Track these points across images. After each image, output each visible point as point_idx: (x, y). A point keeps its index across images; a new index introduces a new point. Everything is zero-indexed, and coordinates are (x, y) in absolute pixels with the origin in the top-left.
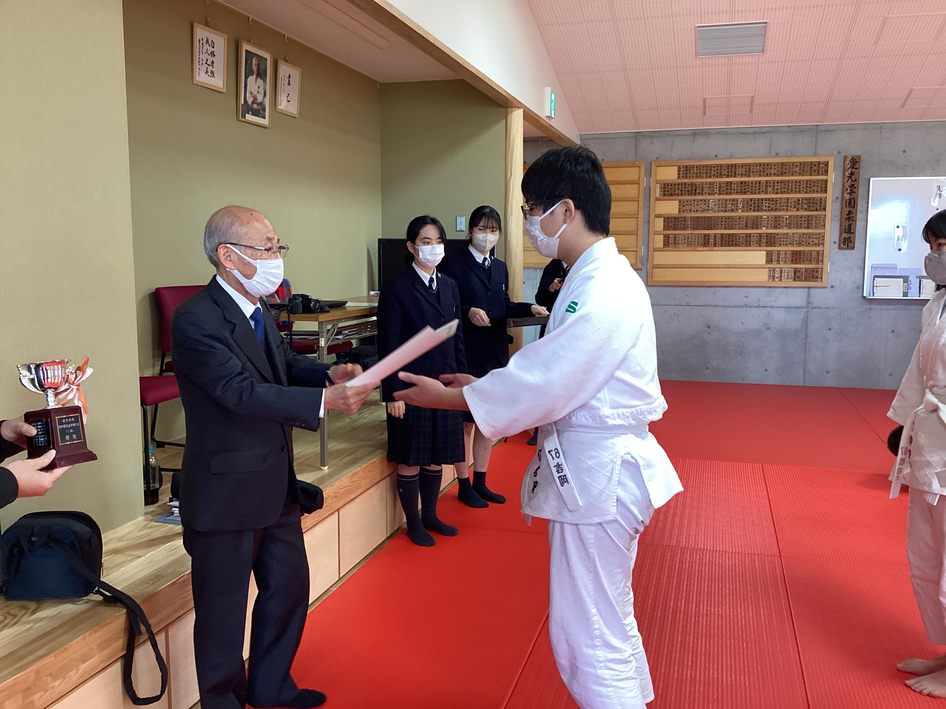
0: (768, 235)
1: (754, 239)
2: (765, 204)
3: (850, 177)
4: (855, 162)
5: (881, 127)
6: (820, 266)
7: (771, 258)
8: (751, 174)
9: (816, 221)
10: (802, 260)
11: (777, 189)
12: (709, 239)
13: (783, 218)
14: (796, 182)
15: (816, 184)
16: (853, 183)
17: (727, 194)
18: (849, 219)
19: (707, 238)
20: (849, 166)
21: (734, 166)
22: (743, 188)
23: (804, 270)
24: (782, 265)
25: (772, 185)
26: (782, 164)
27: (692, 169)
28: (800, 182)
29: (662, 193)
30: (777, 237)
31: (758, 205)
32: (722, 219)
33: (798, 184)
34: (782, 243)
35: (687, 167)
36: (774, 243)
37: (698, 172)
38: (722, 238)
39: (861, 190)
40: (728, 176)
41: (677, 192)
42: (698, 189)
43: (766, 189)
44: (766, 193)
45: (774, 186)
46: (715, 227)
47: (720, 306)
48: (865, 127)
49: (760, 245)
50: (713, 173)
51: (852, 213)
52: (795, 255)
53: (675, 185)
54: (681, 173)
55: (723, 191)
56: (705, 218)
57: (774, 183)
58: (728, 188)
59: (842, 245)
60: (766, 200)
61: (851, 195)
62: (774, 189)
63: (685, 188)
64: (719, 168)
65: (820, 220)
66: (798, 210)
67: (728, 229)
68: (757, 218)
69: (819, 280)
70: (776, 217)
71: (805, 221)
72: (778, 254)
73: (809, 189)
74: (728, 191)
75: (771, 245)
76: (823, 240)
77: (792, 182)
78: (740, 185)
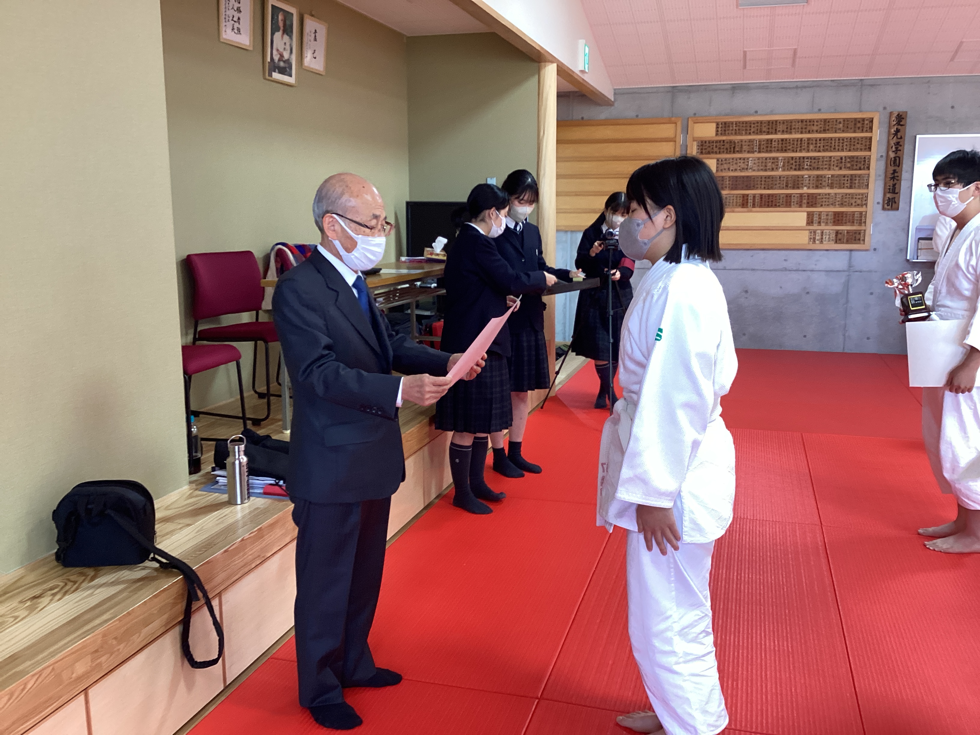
0: (809, 195)
1: (794, 200)
2: (807, 163)
3: (896, 134)
4: (901, 118)
5: (928, 81)
6: (863, 228)
7: (812, 219)
8: (793, 130)
9: (859, 180)
10: (844, 221)
11: (819, 147)
12: (747, 199)
13: (825, 177)
14: (839, 140)
15: (860, 142)
16: (899, 140)
17: (767, 152)
18: (893, 178)
19: (746, 198)
20: (895, 123)
21: (774, 123)
22: (784, 146)
23: (846, 232)
24: (823, 227)
25: (814, 142)
26: (825, 120)
27: (731, 126)
28: (843, 140)
29: (699, 151)
30: (818, 197)
31: (799, 164)
32: (761, 178)
33: (841, 141)
34: (824, 204)
35: (725, 123)
36: (816, 204)
37: (737, 128)
38: (761, 198)
39: (907, 148)
40: (768, 133)
41: (715, 150)
42: (736, 147)
43: (808, 147)
44: (808, 151)
45: (816, 144)
46: (754, 186)
47: (758, 270)
48: (912, 81)
49: (801, 206)
50: (752, 130)
51: (897, 172)
52: (837, 215)
53: (713, 142)
54: (720, 129)
55: (763, 148)
56: (743, 177)
57: (816, 140)
58: (768, 146)
59: (886, 206)
60: (808, 158)
61: (896, 153)
62: (816, 147)
63: (723, 145)
64: (759, 124)
65: (864, 180)
66: (841, 168)
67: (768, 189)
68: (798, 177)
69: (862, 242)
70: (818, 176)
71: (847, 180)
72: (819, 215)
73: (852, 147)
74: (769, 149)
75: (812, 206)
76: (866, 200)
77: (835, 140)
78: (780, 142)
